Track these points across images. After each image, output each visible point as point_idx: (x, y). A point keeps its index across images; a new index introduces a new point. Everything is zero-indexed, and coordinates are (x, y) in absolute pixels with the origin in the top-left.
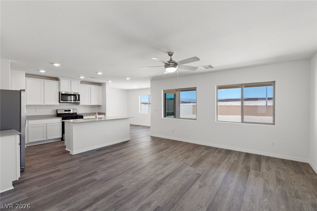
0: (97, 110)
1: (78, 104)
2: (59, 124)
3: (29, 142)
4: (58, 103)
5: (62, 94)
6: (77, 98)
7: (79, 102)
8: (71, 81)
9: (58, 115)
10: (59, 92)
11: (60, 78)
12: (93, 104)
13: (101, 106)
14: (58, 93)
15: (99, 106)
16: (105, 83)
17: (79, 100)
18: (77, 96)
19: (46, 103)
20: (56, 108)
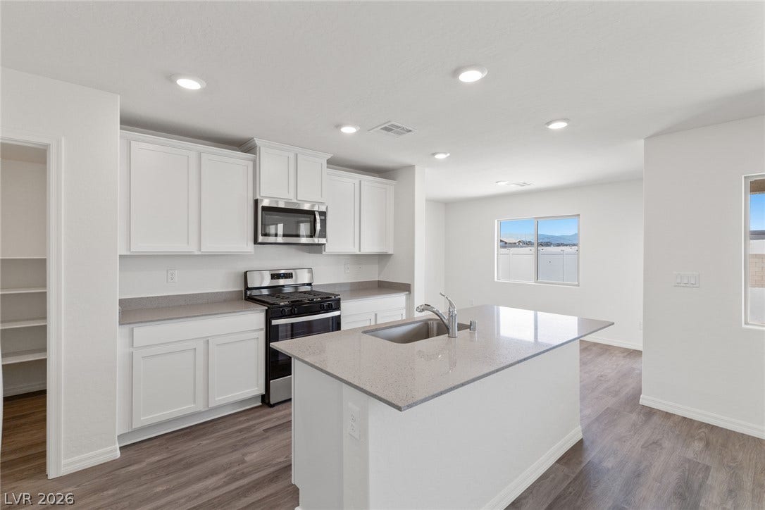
0: (372, 274)
1: (317, 248)
2: (255, 335)
3: (136, 425)
4: (250, 247)
5: (264, 208)
6: (318, 227)
7: (322, 241)
8: (296, 155)
9: (249, 296)
10: (256, 202)
11: (258, 141)
12: (367, 249)
13: (390, 255)
14: (251, 203)
15: (382, 258)
16: (411, 167)
17: (323, 234)
18: (318, 217)
19: (209, 247)
20: (242, 267)
